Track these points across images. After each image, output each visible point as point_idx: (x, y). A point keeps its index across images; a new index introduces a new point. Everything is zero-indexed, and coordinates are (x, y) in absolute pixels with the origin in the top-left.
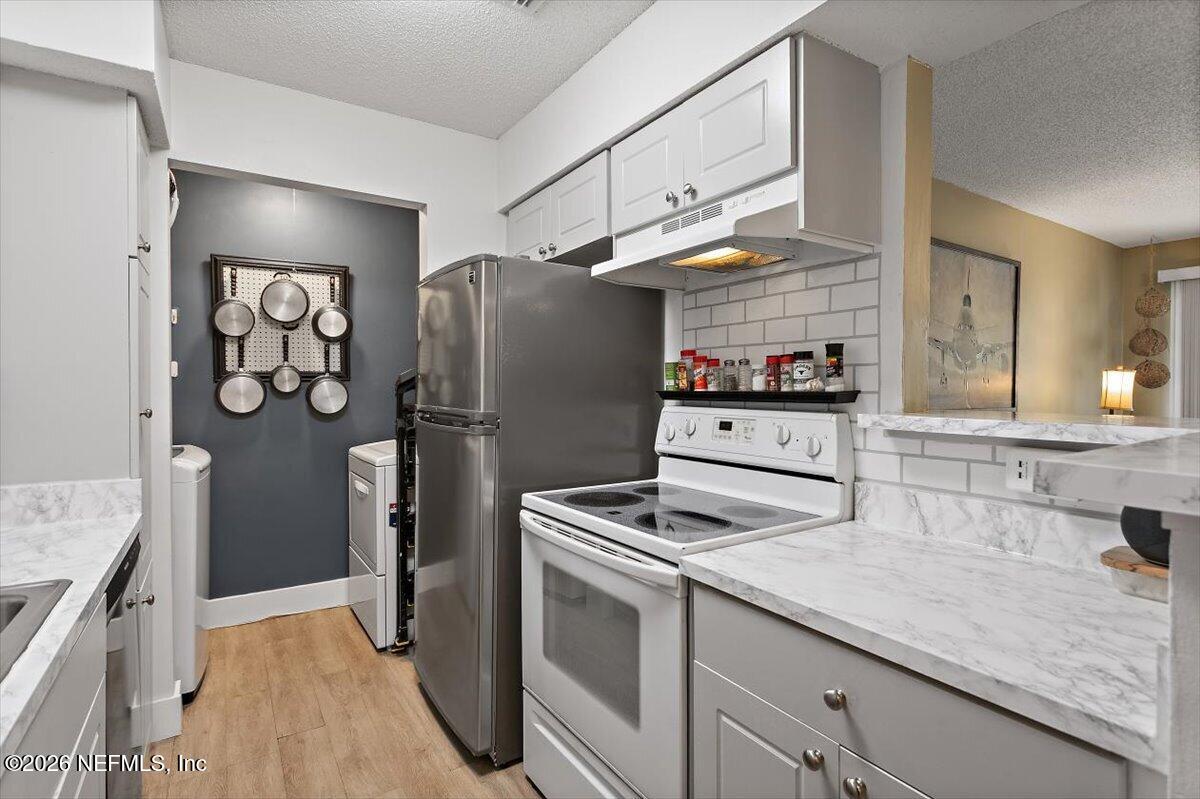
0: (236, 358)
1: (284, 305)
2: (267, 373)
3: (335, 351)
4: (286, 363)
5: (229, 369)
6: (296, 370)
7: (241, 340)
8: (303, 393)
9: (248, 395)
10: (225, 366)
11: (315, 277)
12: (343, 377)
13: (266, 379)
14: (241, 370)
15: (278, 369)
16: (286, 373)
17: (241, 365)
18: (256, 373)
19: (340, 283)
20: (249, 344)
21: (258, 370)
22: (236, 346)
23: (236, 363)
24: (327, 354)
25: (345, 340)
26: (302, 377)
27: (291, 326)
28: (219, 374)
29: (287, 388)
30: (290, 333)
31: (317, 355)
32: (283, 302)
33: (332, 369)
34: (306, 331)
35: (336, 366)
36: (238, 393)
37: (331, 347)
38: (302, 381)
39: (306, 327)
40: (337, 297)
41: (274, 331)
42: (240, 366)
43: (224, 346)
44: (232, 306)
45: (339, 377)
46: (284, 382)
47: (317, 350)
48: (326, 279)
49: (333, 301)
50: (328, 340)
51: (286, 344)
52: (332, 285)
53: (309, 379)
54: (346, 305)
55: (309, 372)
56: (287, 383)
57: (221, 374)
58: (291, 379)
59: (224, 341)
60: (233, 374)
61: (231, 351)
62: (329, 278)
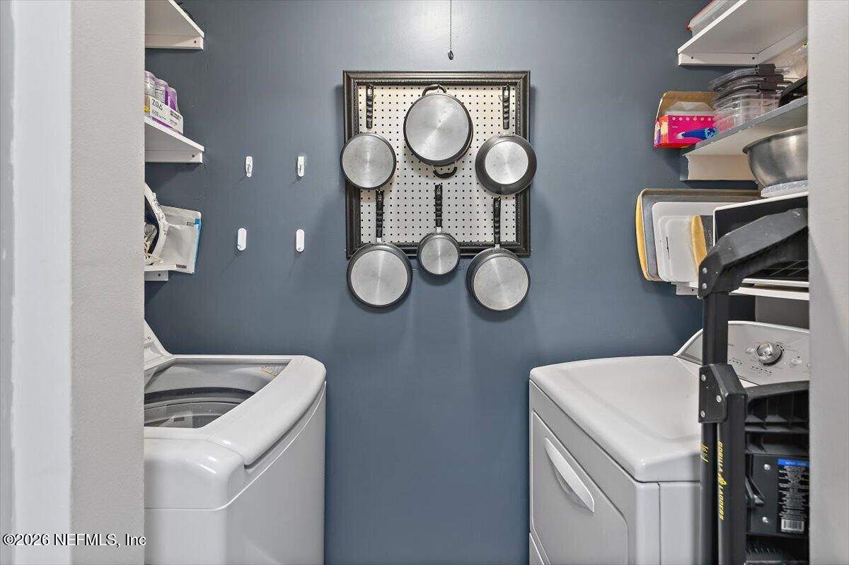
0: (373, 224)
1: (435, 133)
2: (414, 244)
3: (509, 206)
4: (439, 230)
5: (364, 239)
6: (452, 240)
7: (379, 193)
8: (461, 276)
9: (387, 281)
10: (360, 235)
11: (481, 92)
12: (520, 249)
13: (410, 253)
14: (379, 240)
15: (427, 239)
16: (439, 243)
17: (379, 234)
18: (399, 245)
19: (518, 100)
20: (390, 201)
21: (402, 241)
22: (374, 205)
23: (373, 231)
24: (497, 213)
25: (523, 191)
26: (462, 251)
27: (444, 169)
28: (352, 247)
29: (440, 269)
30: (445, 182)
31: (482, 216)
32: (434, 128)
33: (503, 239)
34: (467, 180)
35: (509, 235)
36: (374, 275)
37: (503, 202)
38: (461, 257)
39: (467, 170)
40: (512, 122)
41: (424, 180)
42: (377, 236)
43: (359, 206)
44: (368, 139)
45: (513, 251)
46: (435, 258)
47: (481, 209)
48: (497, 93)
49: (506, 127)
50: (497, 190)
51: (438, 198)
52: (506, 100)
53: (470, 253)
54: (523, 131)
55: (471, 244)
56: (440, 261)
57: (354, 247)
58: (446, 253)
59: (359, 199)
60: (370, 246)
61: (367, 210)
62: (500, 92)
